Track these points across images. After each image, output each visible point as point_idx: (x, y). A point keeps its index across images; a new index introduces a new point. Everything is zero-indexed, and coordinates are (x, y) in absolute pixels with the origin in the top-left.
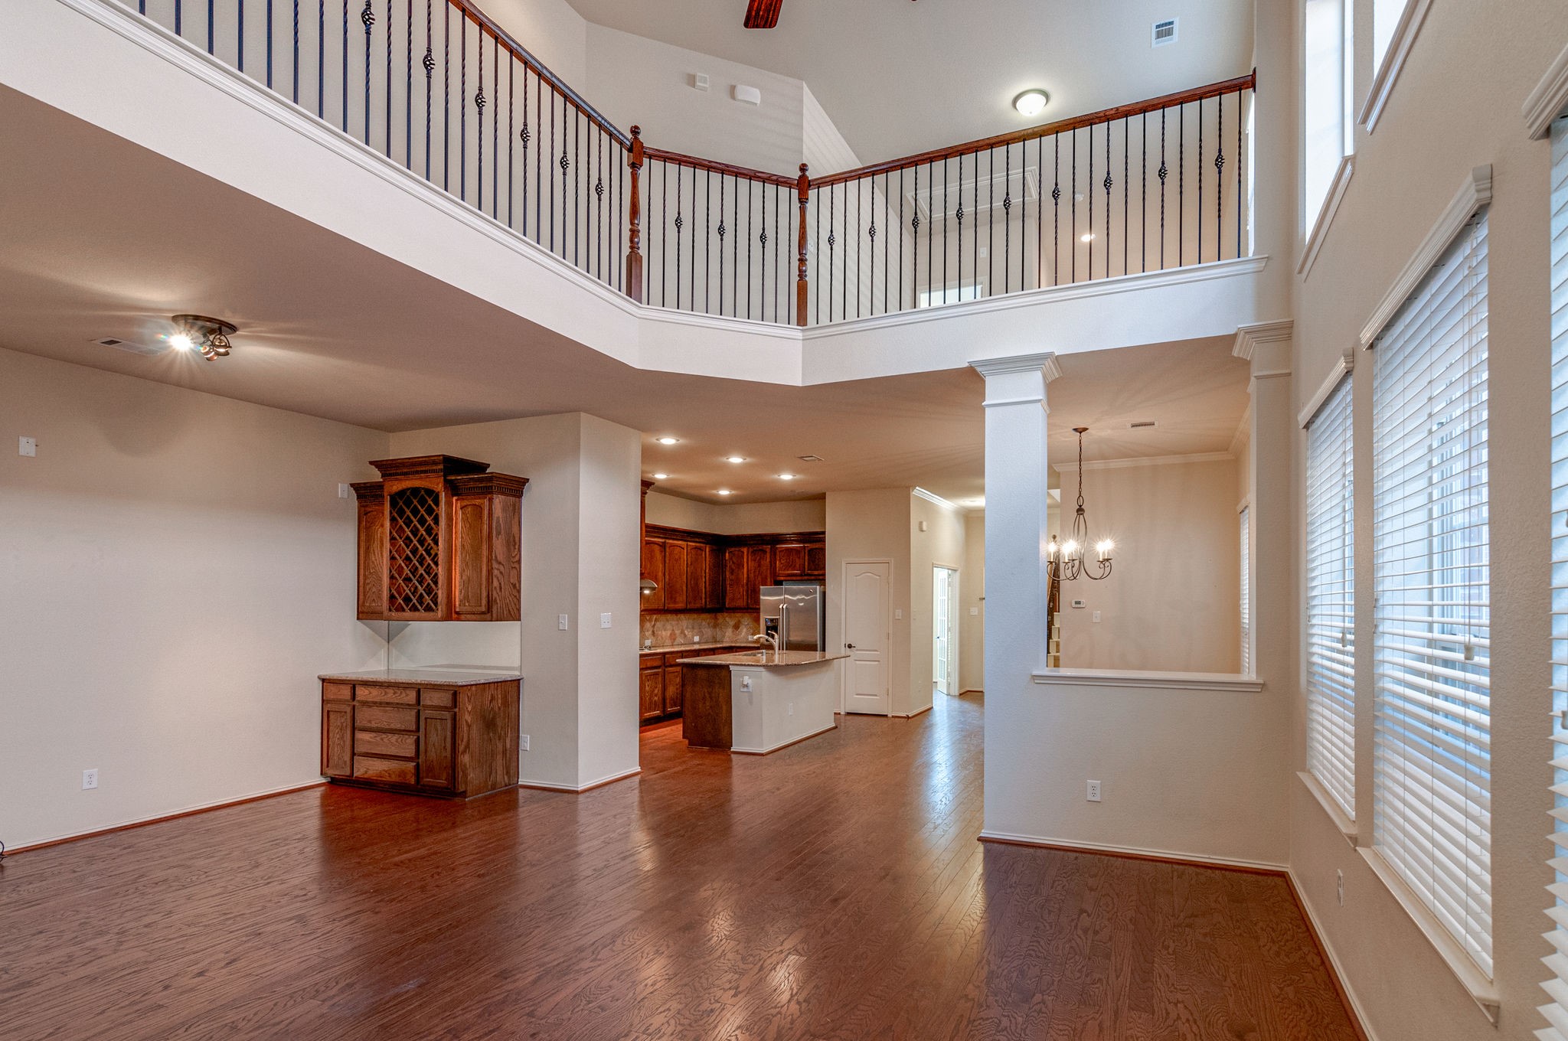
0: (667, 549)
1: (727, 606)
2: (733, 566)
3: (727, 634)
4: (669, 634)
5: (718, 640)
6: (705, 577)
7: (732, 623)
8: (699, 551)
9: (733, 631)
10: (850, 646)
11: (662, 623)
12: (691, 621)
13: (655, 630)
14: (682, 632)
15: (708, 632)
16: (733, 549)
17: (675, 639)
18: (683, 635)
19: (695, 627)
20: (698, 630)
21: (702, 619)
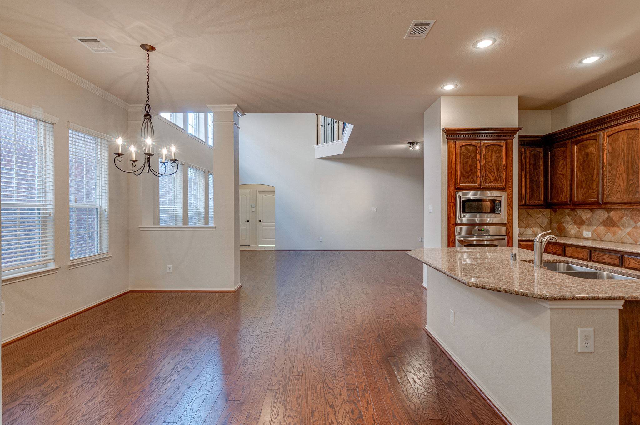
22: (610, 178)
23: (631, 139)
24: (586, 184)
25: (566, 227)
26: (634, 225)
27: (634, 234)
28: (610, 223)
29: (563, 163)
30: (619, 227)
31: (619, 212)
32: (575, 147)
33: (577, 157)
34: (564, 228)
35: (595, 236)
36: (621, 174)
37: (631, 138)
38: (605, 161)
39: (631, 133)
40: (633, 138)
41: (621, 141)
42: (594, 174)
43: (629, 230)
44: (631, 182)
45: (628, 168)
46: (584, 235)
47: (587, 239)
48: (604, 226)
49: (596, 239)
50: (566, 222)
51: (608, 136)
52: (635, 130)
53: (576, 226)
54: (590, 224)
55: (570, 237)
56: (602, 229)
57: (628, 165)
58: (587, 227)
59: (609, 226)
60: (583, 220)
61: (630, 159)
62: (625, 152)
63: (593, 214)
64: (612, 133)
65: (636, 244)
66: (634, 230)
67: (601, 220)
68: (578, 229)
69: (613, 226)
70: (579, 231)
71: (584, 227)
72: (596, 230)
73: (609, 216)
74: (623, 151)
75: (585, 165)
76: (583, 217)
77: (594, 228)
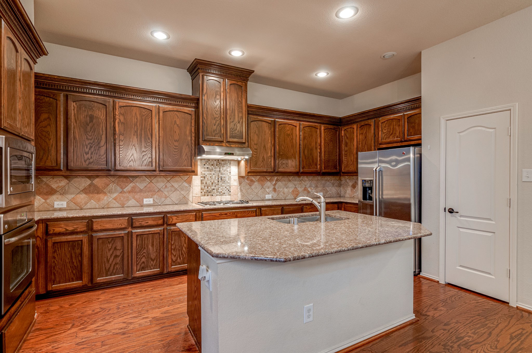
0: (277, 126)
1: (343, 171)
2: (347, 140)
3: (348, 192)
4: (291, 191)
5: (342, 195)
6: (321, 149)
7: (351, 184)
8: (313, 129)
9: (352, 190)
10: (451, 211)
11: (284, 182)
12: (315, 182)
13: (276, 187)
14: (305, 189)
15: (333, 190)
16: (345, 128)
17: (297, 195)
18: (306, 192)
19: (318, 186)
20: (321, 188)
21: (326, 180)
23: (144, 117)
26: (121, 190)
27: (120, 199)
30: (105, 193)
31: (104, 179)
32: (72, 104)
33: (74, 115)
35: (72, 205)
36: (134, 145)
38: (117, 129)
39: (144, 111)
40: (146, 116)
41: (134, 115)
42: (102, 139)
43: (115, 195)
44: (144, 153)
45: (141, 141)
46: (56, 206)
47: (60, 210)
48: (86, 193)
49: (74, 208)
51: (120, 107)
52: (148, 110)
54: (64, 193)
56: (82, 197)
57: (141, 138)
58: (60, 197)
59: (93, 193)
60: (52, 189)
61: (143, 133)
62: (139, 126)
63: (69, 181)
64: (124, 104)
65: (123, 207)
66: (120, 195)
67: (82, 188)
68: (44, 201)
69: (98, 193)
70: (46, 203)
71: (54, 197)
72: (73, 198)
73: (92, 183)
74: (136, 125)
75: (89, 128)
76: (52, 186)
77: (70, 197)
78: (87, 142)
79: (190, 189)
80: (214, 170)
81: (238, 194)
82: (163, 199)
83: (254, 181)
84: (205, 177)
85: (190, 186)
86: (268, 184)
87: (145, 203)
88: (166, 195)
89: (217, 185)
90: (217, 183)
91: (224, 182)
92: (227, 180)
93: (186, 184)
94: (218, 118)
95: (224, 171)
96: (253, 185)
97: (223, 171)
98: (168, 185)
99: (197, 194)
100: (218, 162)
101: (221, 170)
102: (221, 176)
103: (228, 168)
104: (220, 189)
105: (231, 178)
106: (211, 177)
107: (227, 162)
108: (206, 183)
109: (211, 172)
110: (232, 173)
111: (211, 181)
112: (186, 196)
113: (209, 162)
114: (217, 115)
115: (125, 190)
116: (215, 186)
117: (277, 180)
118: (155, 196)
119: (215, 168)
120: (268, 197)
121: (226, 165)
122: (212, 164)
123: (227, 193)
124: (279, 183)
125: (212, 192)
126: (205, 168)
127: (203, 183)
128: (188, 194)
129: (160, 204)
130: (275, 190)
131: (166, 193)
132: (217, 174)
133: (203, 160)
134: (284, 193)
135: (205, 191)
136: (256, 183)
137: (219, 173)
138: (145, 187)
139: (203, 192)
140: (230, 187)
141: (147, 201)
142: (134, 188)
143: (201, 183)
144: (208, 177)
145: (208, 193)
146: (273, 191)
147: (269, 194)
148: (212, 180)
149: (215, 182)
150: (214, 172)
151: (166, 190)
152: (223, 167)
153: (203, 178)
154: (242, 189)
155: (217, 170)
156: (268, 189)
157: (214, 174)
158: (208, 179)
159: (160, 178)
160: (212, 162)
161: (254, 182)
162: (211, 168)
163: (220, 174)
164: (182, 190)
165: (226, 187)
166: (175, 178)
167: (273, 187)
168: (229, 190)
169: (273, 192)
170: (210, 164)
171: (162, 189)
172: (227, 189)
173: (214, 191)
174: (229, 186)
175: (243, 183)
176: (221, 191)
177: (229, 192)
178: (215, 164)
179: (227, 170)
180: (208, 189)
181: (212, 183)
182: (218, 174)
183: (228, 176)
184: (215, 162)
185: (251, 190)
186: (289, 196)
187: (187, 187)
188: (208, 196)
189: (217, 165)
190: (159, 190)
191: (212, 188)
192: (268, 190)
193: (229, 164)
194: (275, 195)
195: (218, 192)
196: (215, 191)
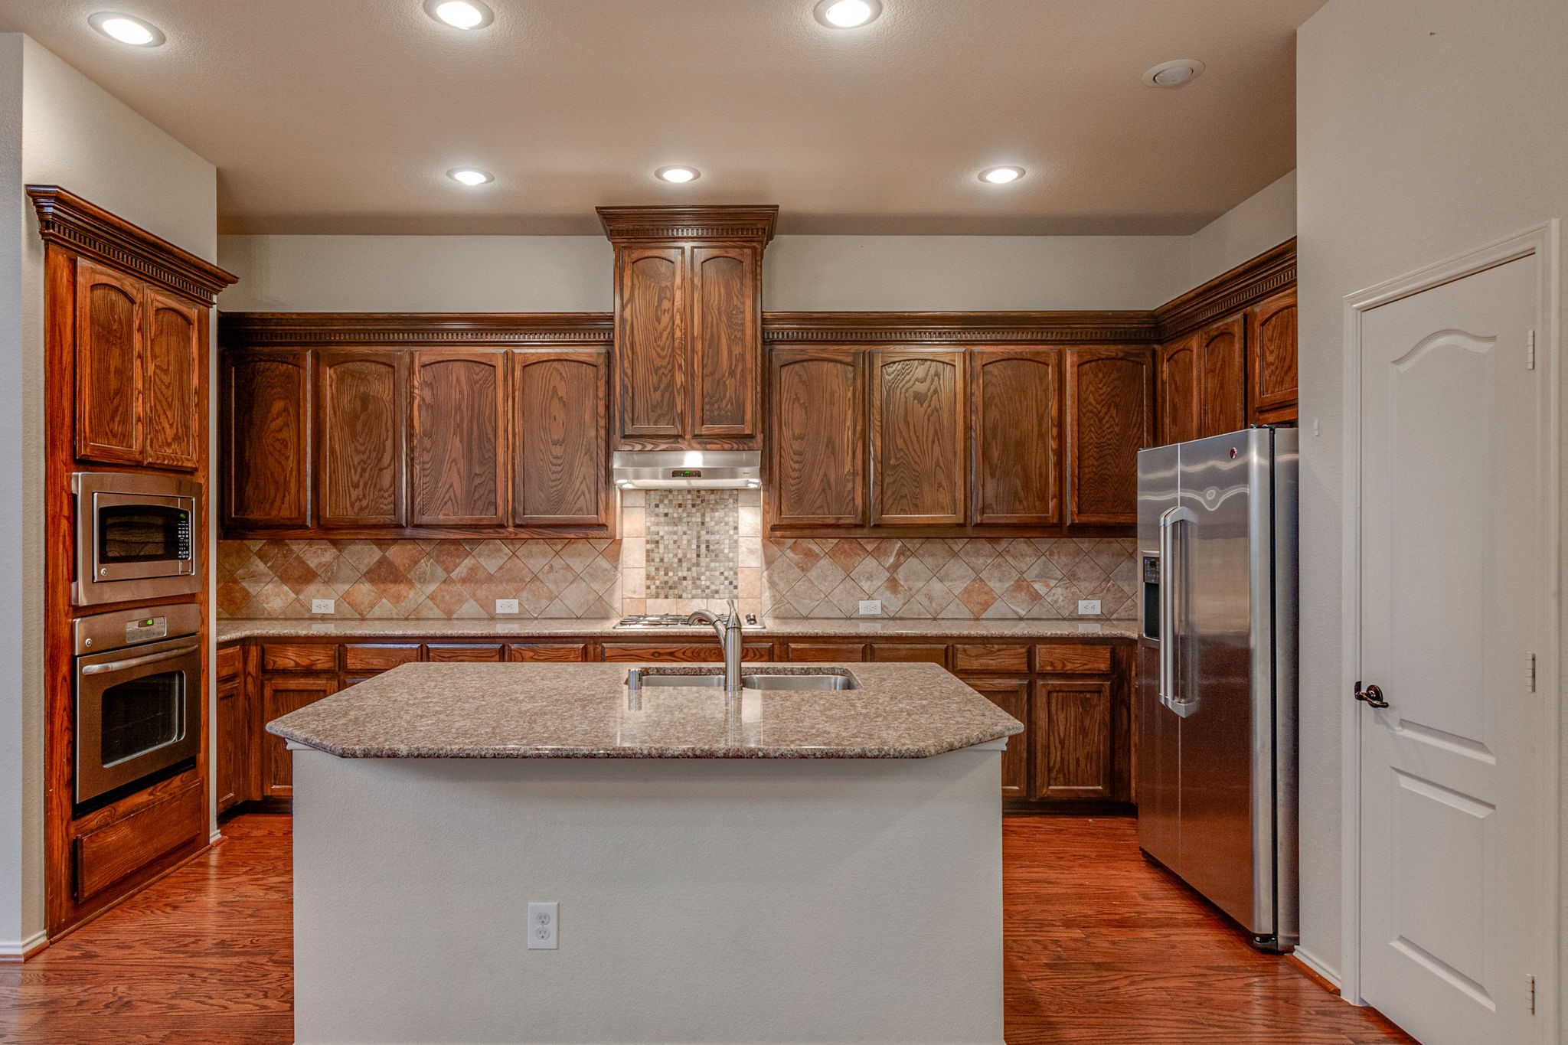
0: (875, 371)
2: (1176, 398)
4: (957, 591)
6: (1061, 438)
11: (929, 560)
12: (1064, 559)
13: (900, 576)
14: (1020, 585)
16: (1172, 350)
17: (986, 606)
18: (1023, 595)
19: (1080, 574)
20: (1095, 584)
21: (1118, 555)
22: (427, 466)
23: (478, 385)
24: (361, 476)
25: (251, 591)
26: (445, 575)
27: (443, 597)
28: (384, 575)
29: (286, 410)
30: (410, 582)
31: (409, 547)
32: (329, 373)
33: (332, 398)
34: (246, 595)
35: (347, 610)
36: (454, 460)
37: (477, 382)
38: (416, 423)
39: (477, 370)
40: (481, 382)
41: (454, 382)
42: (384, 451)
43: (432, 587)
44: (477, 481)
45: (470, 448)
46: (315, 610)
47: (324, 618)
48: (372, 581)
49: (349, 616)
50: (254, 577)
51: (424, 366)
52: (487, 367)
53: (285, 588)
54: (330, 580)
55: (266, 619)
56: (365, 591)
57: (470, 441)
58: (323, 588)
59: (385, 581)
60: (309, 570)
61: (475, 429)
62: (465, 410)
63: (340, 551)
64: (433, 359)
65: (449, 619)
66: (443, 586)
67: (364, 569)
68: (293, 595)
69: (396, 582)
70: (297, 600)
71: (312, 588)
72: (348, 592)
73: (384, 557)
74: (459, 408)
75: (359, 426)
76: (309, 563)
77: (342, 588)
78: (356, 459)
79: (615, 576)
80: (685, 520)
81: (761, 594)
82: (544, 603)
83: (817, 555)
84: (657, 542)
85: (616, 568)
86: (870, 563)
87: (499, 610)
88: (551, 592)
89: (694, 565)
90: (694, 561)
91: (717, 556)
92: (726, 551)
93: (605, 564)
94: (666, 368)
95: (717, 524)
96: (812, 567)
97: (713, 523)
98: (558, 563)
99: (634, 592)
100: (699, 497)
101: (707, 519)
102: (708, 537)
103: (731, 514)
104: (703, 578)
105: (740, 544)
106: (675, 542)
107: (726, 497)
108: (662, 560)
109: (675, 528)
110: (742, 530)
111: (676, 555)
112: (605, 597)
113: (670, 497)
114: (663, 358)
115: (454, 575)
116: (689, 569)
117: (900, 553)
118: (525, 594)
119: (688, 516)
120: (866, 607)
121: (723, 507)
122: (680, 502)
123: (727, 591)
124: (912, 563)
125: (680, 587)
126: (657, 515)
127: (653, 560)
128: (610, 591)
129: (536, 615)
130: (893, 584)
131: (552, 587)
132: (695, 533)
133: (652, 493)
134: (931, 599)
135: (658, 583)
136: (823, 562)
137: (699, 528)
138: (501, 568)
139: (653, 587)
140: (736, 573)
141: (506, 606)
142: (472, 569)
143: (648, 561)
144: (668, 540)
145: (668, 589)
146: (887, 588)
147: (870, 598)
148: (680, 551)
149: (689, 556)
150: (685, 528)
151: (552, 576)
152: (713, 510)
153: (653, 546)
154: (776, 578)
155: (694, 520)
156: (869, 583)
157: (685, 533)
158: (666, 547)
159: (537, 543)
160: (680, 497)
161: (817, 557)
162: (675, 515)
163: (703, 533)
164: (594, 577)
165: (722, 574)
166: (574, 546)
167: (888, 575)
168: (731, 583)
169: (888, 594)
170: (675, 502)
171: (540, 576)
172: (726, 578)
173: (685, 583)
174: (731, 569)
175: (780, 559)
176: (708, 583)
177: (732, 587)
178: (689, 502)
179: (726, 519)
180: (666, 578)
181: (680, 560)
182: (698, 532)
183: (731, 537)
184: (689, 497)
185: (806, 583)
186: (952, 607)
187: (606, 570)
188: (666, 597)
189: (694, 506)
190: (535, 578)
191: (680, 574)
192: (870, 586)
193: (731, 501)
194: (895, 604)
195: (697, 587)
196: (688, 583)
